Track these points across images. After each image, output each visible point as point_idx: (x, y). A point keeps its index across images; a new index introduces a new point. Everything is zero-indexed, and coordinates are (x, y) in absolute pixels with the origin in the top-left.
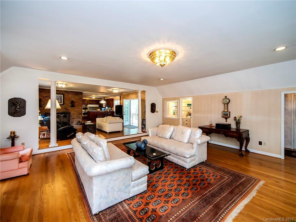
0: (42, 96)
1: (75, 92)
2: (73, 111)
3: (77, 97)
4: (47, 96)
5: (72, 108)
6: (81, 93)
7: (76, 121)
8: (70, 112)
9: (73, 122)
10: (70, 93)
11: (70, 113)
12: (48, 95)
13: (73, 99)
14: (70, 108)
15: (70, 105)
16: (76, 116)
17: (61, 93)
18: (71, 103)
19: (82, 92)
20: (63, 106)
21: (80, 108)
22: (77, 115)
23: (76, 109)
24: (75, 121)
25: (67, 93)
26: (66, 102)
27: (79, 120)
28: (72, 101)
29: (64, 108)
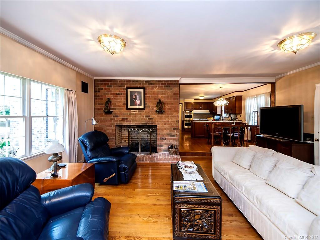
0: (111, 94)
1: (165, 81)
2: (161, 122)
3: (169, 93)
4: (119, 94)
5: (160, 115)
6: (177, 83)
7: (167, 144)
8: (157, 123)
9: (161, 146)
10: (156, 84)
11: (156, 126)
12: (120, 92)
13: (161, 97)
14: (155, 116)
15: (156, 109)
16: (167, 134)
17: (141, 86)
18: (157, 106)
19: (178, 81)
20: (144, 111)
21: (175, 117)
22: (168, 131)
23: (167, 118)
24: (165, 144)
25: (151, 84)
26: (148, 104)
27: (172, 141)
28: (160, 100)
29: (146, 117)
